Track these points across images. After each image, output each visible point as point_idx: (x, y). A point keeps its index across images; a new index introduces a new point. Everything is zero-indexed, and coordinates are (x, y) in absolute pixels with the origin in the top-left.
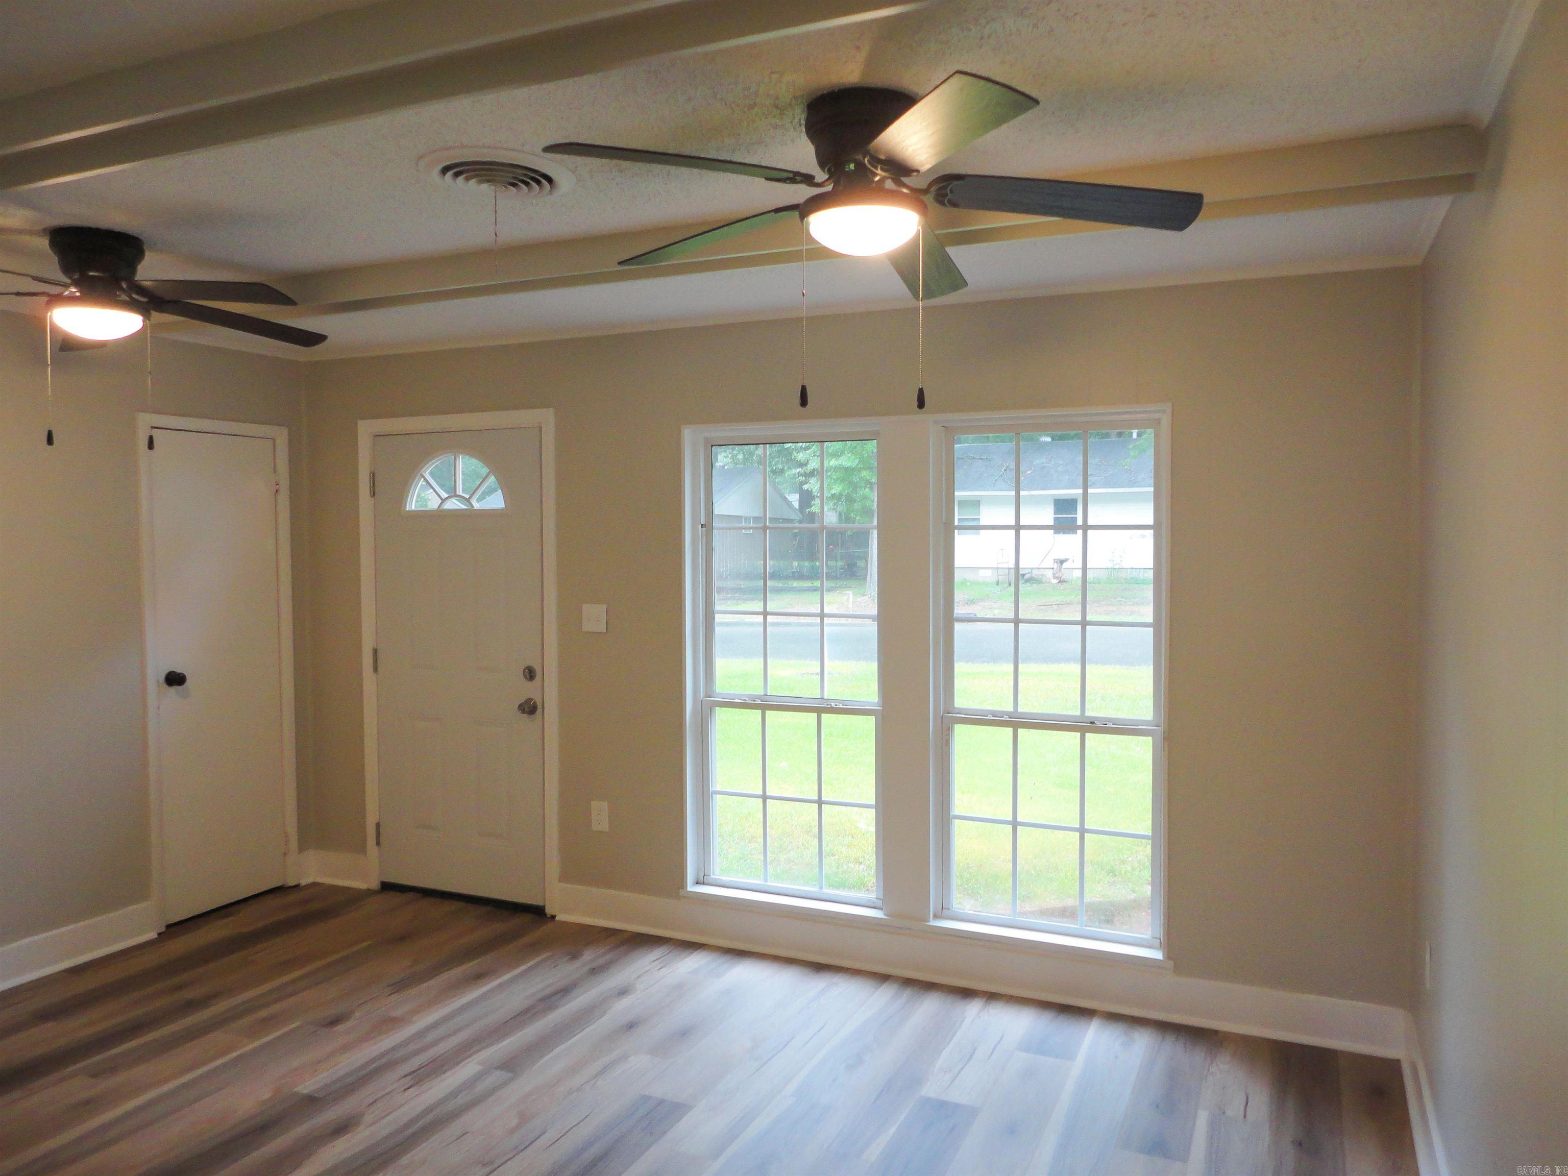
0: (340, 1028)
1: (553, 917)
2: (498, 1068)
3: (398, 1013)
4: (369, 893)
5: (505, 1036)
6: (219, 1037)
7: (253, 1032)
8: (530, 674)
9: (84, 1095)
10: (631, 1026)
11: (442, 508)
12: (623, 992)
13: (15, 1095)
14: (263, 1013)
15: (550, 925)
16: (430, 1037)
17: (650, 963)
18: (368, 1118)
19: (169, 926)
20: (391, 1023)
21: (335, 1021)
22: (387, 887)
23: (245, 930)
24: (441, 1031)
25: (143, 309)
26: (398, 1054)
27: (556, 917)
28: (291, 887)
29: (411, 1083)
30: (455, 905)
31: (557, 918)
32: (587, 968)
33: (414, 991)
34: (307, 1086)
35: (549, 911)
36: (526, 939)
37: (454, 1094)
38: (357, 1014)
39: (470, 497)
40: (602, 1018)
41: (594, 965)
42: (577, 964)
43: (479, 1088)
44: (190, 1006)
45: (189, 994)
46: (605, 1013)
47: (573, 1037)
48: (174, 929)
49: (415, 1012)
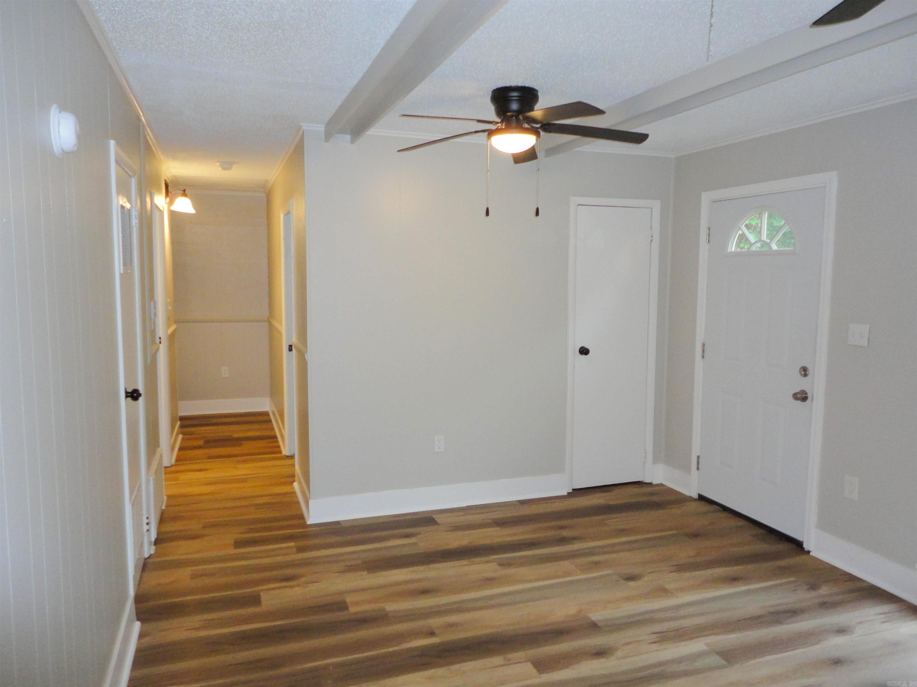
0: (632, 584)
1: (809, 552)
2: (718, 653)
3: (670, 586)
4: (691, 499)
5: (733, 631)
6: (566, 565)
7: (585, 569)
8: (805, 371)
9: (491, 575)
10: (837, 662)
11: (751, 249)
12: (841, 631)
13: (465, 562)
14: (595, 558)
15: (804, 557)
16: (682, 612)
17: (876, 614)
18: (619, 653)
19: (573, 490)
20: (663, 591)
21: (631, 578)
22: (701, 498)
23: (611, 503)
24: (691, 610)
25: (536, 132)
26: (657, 616)
27: (811, 552)
28: (646, 483)
29: (656, 640)
30: (741, 523)
31: (811, 554)
32: (820, 600)
33: (687, 575)
34: (596, 616)
35: (806, 546)
36: (782, 563)
37: (679, 661)
38: (646, 579)
39: (770, 242)
40: (814, 646)
41: (826, 600)
42: (813, 594)
43: (698, 664)
44: (563, 541)
45: (565, 533)
46: (818, 643)
47: (785, 652)
48: (577, 492)
49: (682, 590)
